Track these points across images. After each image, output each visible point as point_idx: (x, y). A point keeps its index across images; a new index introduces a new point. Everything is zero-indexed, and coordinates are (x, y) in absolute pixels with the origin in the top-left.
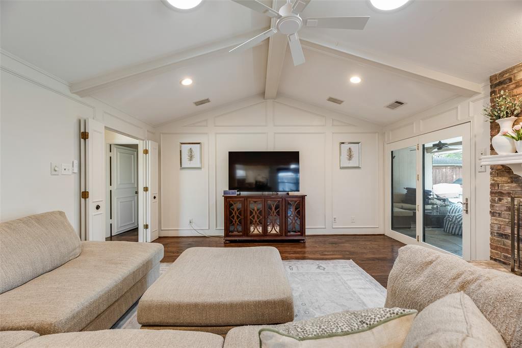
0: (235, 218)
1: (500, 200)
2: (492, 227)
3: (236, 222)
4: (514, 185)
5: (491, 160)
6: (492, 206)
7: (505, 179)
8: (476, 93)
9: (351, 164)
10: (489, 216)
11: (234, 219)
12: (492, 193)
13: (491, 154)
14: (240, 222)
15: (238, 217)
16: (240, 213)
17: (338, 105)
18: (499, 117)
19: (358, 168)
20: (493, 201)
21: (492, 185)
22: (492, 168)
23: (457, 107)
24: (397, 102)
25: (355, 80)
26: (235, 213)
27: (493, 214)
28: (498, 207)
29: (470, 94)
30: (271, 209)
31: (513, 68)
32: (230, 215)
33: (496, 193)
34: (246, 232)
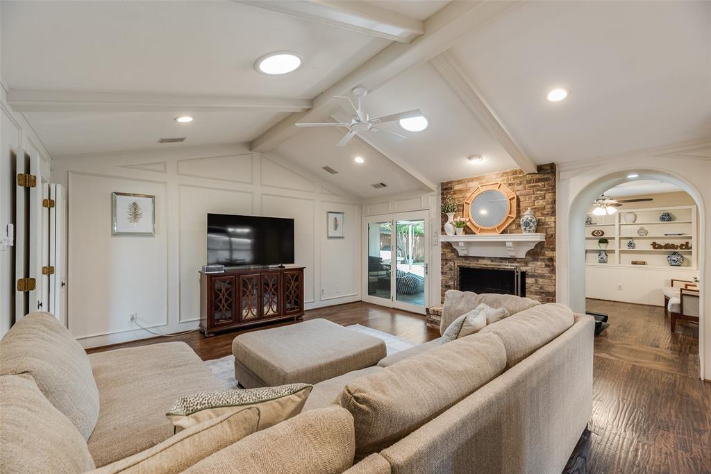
0: (223, 301)
1: (446, 264)
2: (442, 282)
3: (223, 306)
4: (453, 254)
5: (443, 239)
6: (442, 268)
7: (449, 250)
8: (433, 191)
9: (337, 234)
10: (440, 274)
11: (221, 303)
12: (442, 259)
13: (442, 234)
14: (230, 306)
15: (227, 300)
16: (230, 295)
17: (330, 174)
18: (448, 211)
19: (342, 238)
20: (442, 265)
21: (442, 254)
22: (442, 243)
23: (421, 198)
24: (382, 184)
25: (359, 160)
26: (223, 295)
27: (442, 273)
28: (446, 269)
29: (430, 190)
30: (268, 285)
31: (453, 182)
32: (216, 299)
33: (445, 260)
34: (238, 317)
